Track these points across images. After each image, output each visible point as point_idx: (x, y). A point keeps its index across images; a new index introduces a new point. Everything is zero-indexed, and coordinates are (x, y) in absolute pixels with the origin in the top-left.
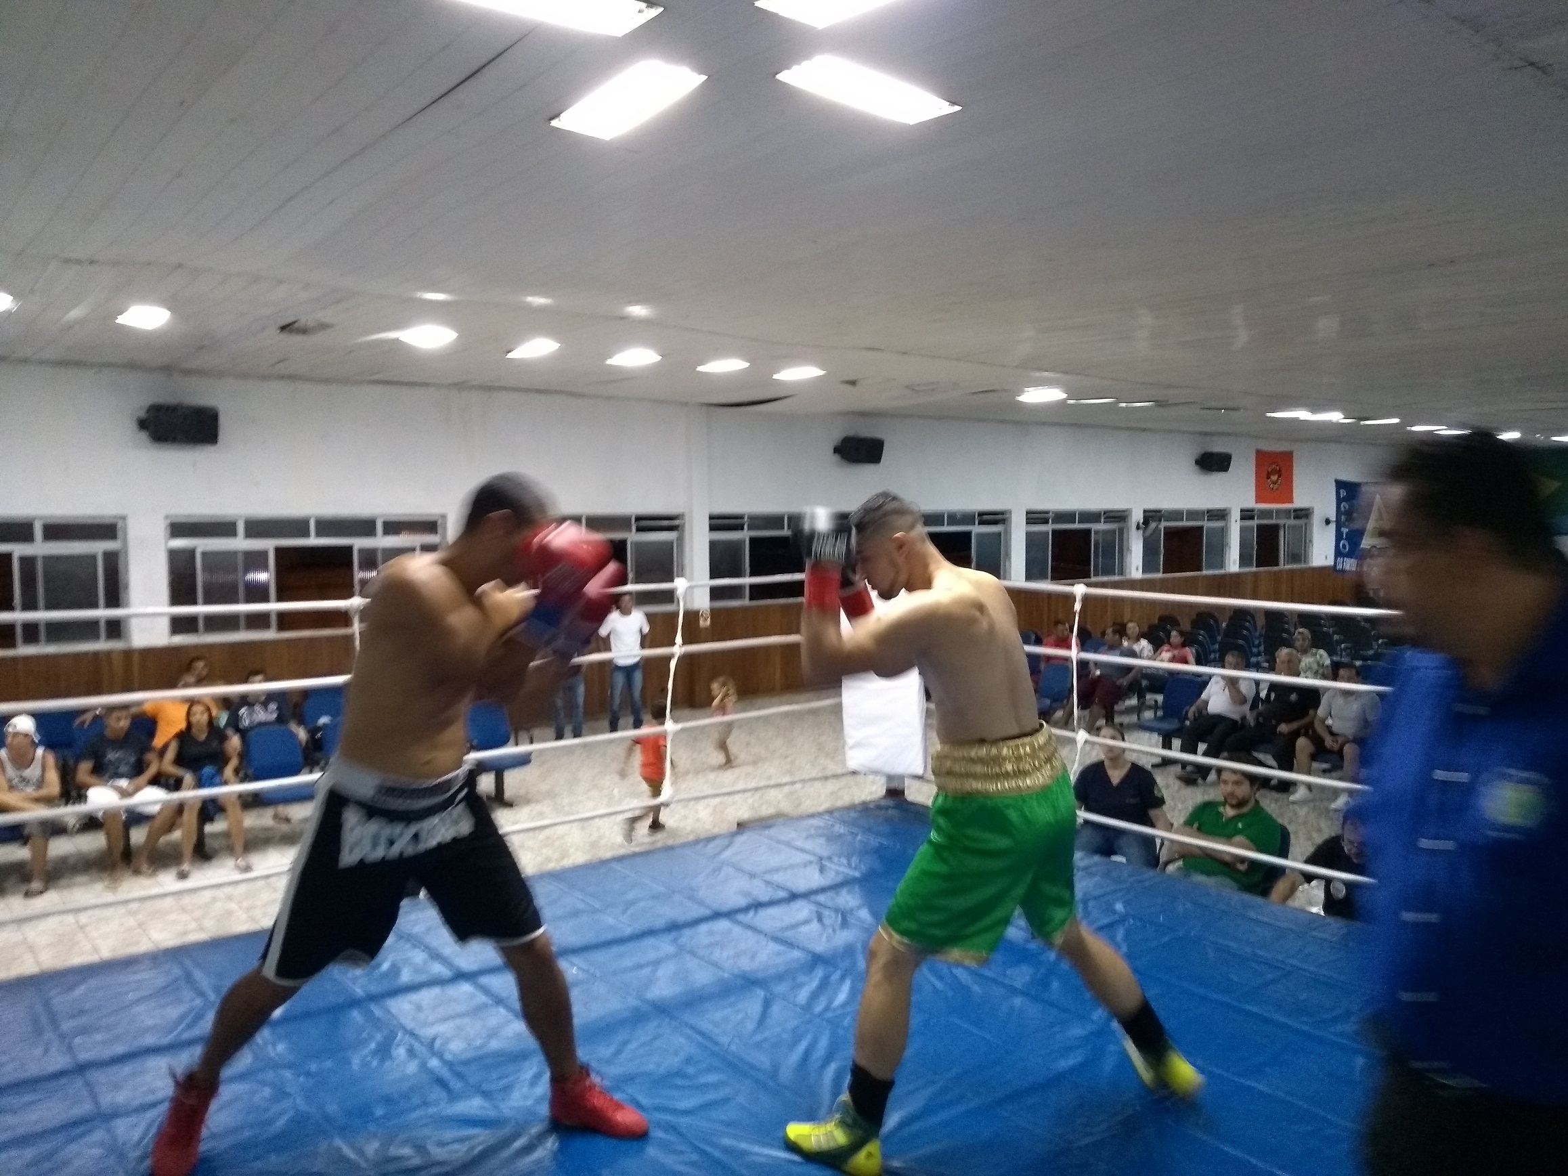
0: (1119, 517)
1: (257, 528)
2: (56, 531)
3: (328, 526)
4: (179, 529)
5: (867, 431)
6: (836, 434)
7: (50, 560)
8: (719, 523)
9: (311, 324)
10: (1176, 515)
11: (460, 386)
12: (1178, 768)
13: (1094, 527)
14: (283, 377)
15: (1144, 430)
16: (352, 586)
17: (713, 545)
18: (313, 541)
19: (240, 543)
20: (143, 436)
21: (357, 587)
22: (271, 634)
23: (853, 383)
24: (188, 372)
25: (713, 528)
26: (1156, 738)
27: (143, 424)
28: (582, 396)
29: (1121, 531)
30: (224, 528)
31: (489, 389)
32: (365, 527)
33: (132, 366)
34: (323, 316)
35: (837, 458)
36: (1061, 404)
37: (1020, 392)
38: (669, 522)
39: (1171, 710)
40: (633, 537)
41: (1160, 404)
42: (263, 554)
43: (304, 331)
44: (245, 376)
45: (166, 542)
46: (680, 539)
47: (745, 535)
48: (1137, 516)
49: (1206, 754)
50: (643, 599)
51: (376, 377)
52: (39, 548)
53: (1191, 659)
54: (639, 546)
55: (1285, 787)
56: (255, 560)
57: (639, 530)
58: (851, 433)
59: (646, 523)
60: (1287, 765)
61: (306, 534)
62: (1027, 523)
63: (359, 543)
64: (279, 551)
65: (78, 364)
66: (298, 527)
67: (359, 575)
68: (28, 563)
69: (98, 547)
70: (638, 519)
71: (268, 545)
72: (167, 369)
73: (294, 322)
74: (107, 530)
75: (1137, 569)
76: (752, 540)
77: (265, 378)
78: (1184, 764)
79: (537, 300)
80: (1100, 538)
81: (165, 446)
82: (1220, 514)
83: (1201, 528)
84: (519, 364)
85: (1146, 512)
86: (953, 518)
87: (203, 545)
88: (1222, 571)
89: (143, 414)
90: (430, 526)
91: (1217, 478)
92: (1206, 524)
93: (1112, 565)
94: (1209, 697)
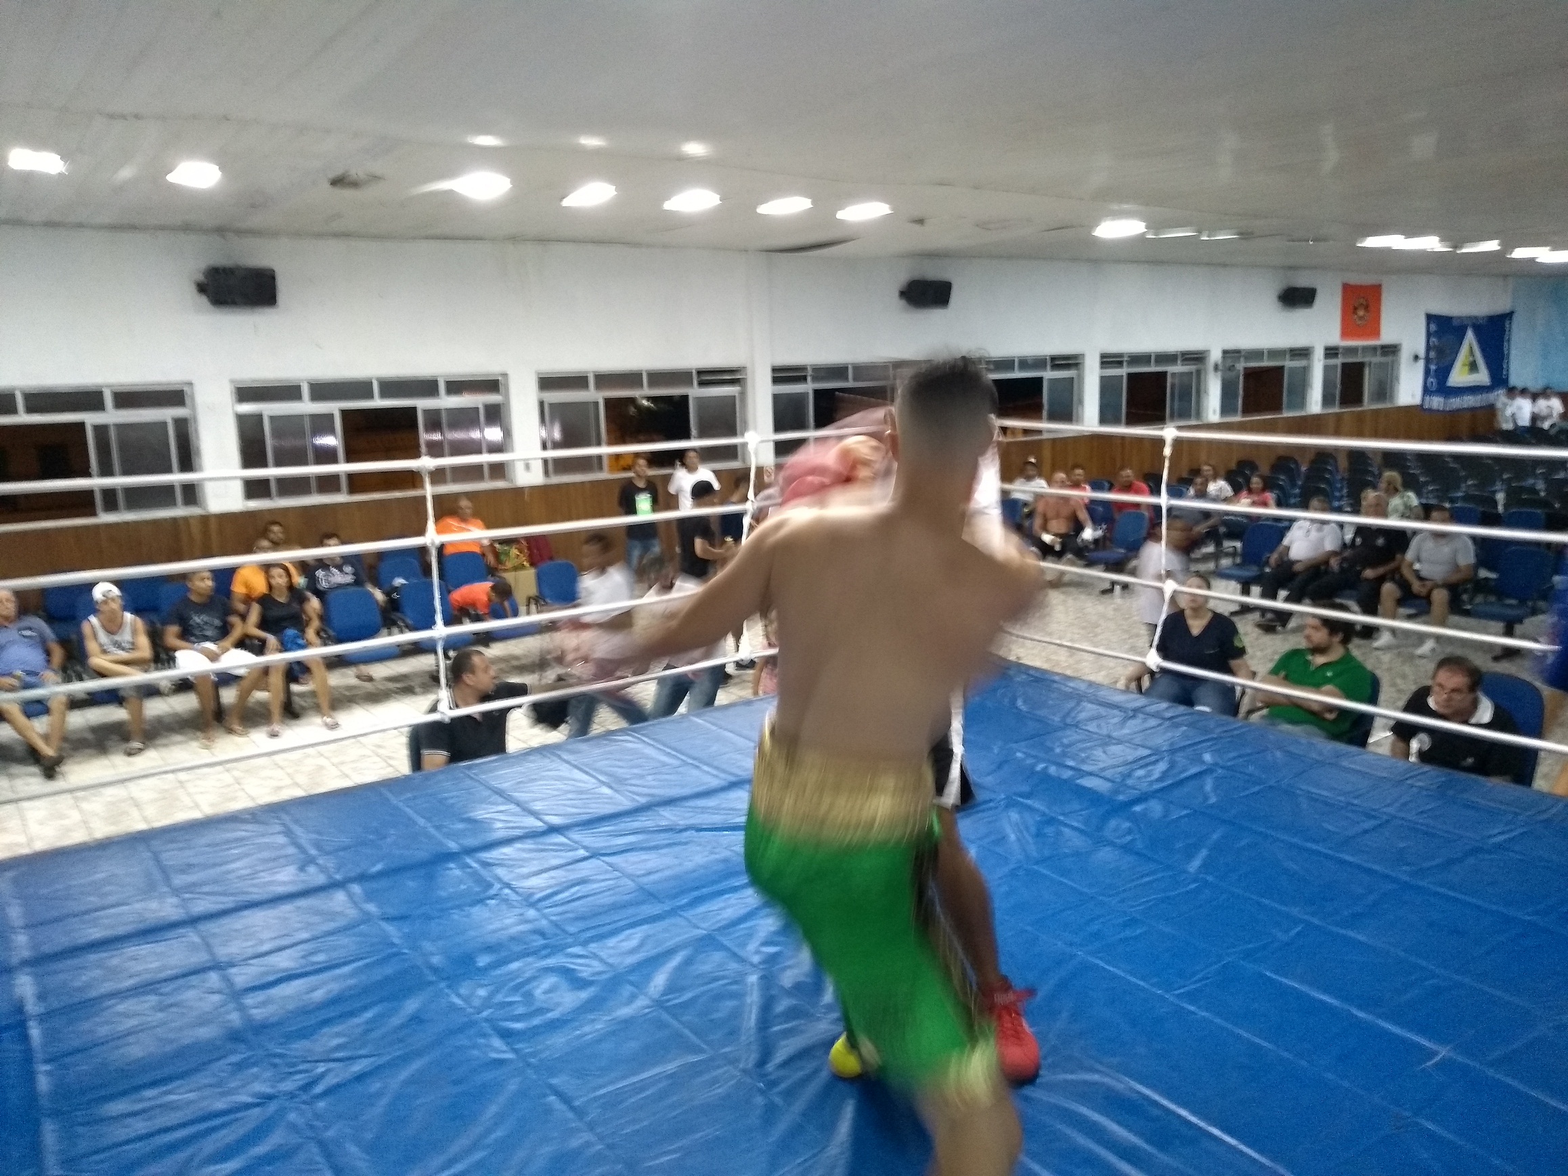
0: (1196, 358)
1: (322, 391)
2: (126, 399)
3: (391, 387)
4: (245, 393)
5: (933, 273)
6: (902, 277)
7: (120, 427)
8: (782, 375)
9: (362, 176)
10: (1257, 354)
11: (514, 239)
12: (1256, 616)
13: (1171, 369)
14: (337, 235)
15: (1225, 265)
16: (418, 446)
17: (777, 398)
18: (378, 403)
19: (306, 407)
20: (203, 300)
21: (423, 449)
22: (341, 498)
23: (921, 221)
24: (240, 232)
25: (776, 380)
26: (1234, 585)
27: (202, 288)
28: (636, 245)
29: (1199, 372)
30: (289, 392)
31: (542, 240)
32: (428, 387)
33: (187, 228)
34: (376, 167)
35: (903, 303)
36: (1141, 239)
37: (1095, 226)
38: (731, 376)
39: (1250, 557)
40: (695, 392)
41: (1245, 235)
42: (329, 417)
43: (355, 184)
44: (297, 234)
45: (233, 406)
46: (743, 394)
47: (807, 388)
48: (1215, 356)
49: (1288, 600)
50: (708, 455)
51: (433, 232)
52: (111, 416)
53: (1272, 502)
54: (699, 400)
55: (1369, 632)
56: (322, 424)
57: (702, 384)
58: (917, 275)
59: (708, 377)
60: (1371, 609)
61: (370, 395)
62: (1102, 368)
63: (422, 404)
64: (345, 414)
65: (133, 228)
66: (361, 388)
67: (425, 437)
68: (101, 430)
69: (167, 414)
70: (700, 372)
71: (333, 407)
72: (220, 231)
73: (345, 175)
74: (175, 397)
75: (1214, 412)
76: (816, 392)
77: (319, 235)
78: (1264, 610)
79: (591, 142)
80: (1177, 381)
81: (226, 310)
82: (1303, 353)
83: (1282, 368)
84: (574, 215)
85: (1225, 352)
86: (1024, 364)
87: (269, 409)
88: (1303, 413)
89: (201, 277)
90: (492, 385)
91: (1301, 315)
92: (1289, 364)
93: (1188, 407)
94: (1291, 542)
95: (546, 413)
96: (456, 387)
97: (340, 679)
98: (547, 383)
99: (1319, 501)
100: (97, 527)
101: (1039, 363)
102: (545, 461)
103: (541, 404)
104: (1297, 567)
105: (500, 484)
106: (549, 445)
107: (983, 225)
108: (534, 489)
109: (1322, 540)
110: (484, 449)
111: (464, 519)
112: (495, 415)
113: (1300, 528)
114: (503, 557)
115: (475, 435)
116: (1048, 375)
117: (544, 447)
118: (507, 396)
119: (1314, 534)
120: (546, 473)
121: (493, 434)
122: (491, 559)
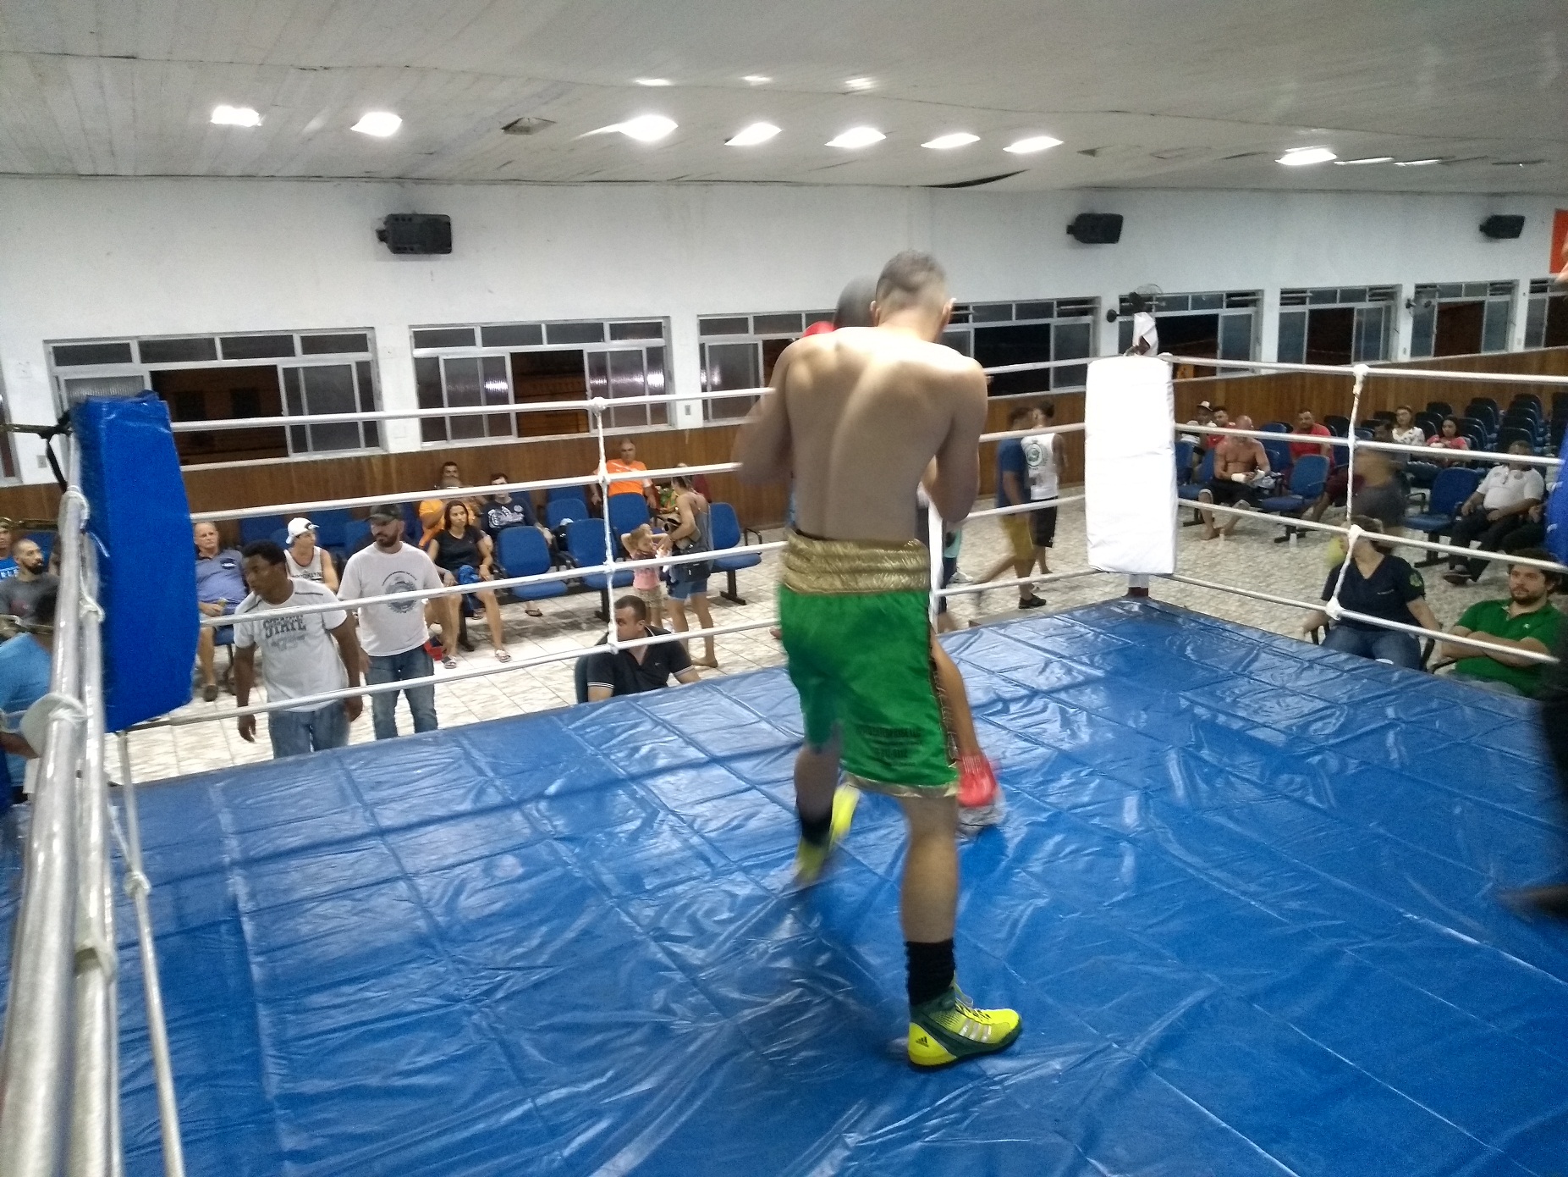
0: (1387, 294)
1: (494, 335)
2: (314, 344)
3: (560, 331)
4: (423, 338)
5: (1103, 206)
6: (1070, 212)
7: (310, 371)
9: (535, 122)
10: (1454, 289)
11: (678, 181)
13: (1358, 306)
14: (507, 181)
15: (1421, 193)
16: (583, 388)
18: (546, 347)
19: (479, 351)
20: (384, 246)
21: (589, 392)
22: (512, 440)
23: (1092, 152)
24: (419, 181)
26: (1423, 532)
27: (382, 236)
28: (798, 183)
29: (1388, 309)
30: (463, 337)
31: (707, 182)
32: (593, 331)
33: (369, 177)
34: (546, 112)
35: (1071, 237)
36: (1329, 165)
37: (1281, 154)
39: (1437, 506)
41: (1446, 161)
42: (500, 361)
43: (527, 130)
44: (472, 182)
45: (411, 351)
47: (969, 328)
48: (1408, 292)
51: (596, 177)
52: (301, 360)
56: (493, 368)
58: (1086, 209)
61: (538, 340)
62: (1282, 304)
64: (513, 355)
65: (318, 178)
66: (530, 333)
67: (590, 382)
68: (291, 373)
69: (351, 358)
71: (504, 351)
72: (399, 179)
73: (516, 122)
74: (358, 342)
75: (1405, 352)
76: (977, 331)
77: (493, 182)
79: (754, 79)
80: (1364, 319)
81: (403, 255)
82: (1507, 288)
83: (1481, 304)
84: (738, 153)
85: (1418, 287)
86: (1199, 301)
87: (445, 353)
88: (1504, 352)
89: (382, 226)
90: (654, 329)
91: (1506, 246)
92: (1489, 299)
93: (1376, 348)
94: (1487, 490)
95: (708, 358)
96: (620, 331)
97: (512, 614)
98: (709, 326)
99: (1520, 445)
100: (288, 464)
101: (1215, 300)
102: (705, 402)
103: (702, 347)
104: (1492, 516)
105: (662, 427)
106: (709, 388)
107: (1159, 156)
108: (693, 432)
109: (1521, 489)
110: (647, 392)
111: (627, 463)
112: (658, 359)
113: (1497, 474)
114: (664, 500)
115: (639, 380)
116: (1224, 312)
117: (704, 389)
118: (669, 340)
119: (1512, 482)
120: (706, 417)
121: (656, 379)
122: (652, 500)
